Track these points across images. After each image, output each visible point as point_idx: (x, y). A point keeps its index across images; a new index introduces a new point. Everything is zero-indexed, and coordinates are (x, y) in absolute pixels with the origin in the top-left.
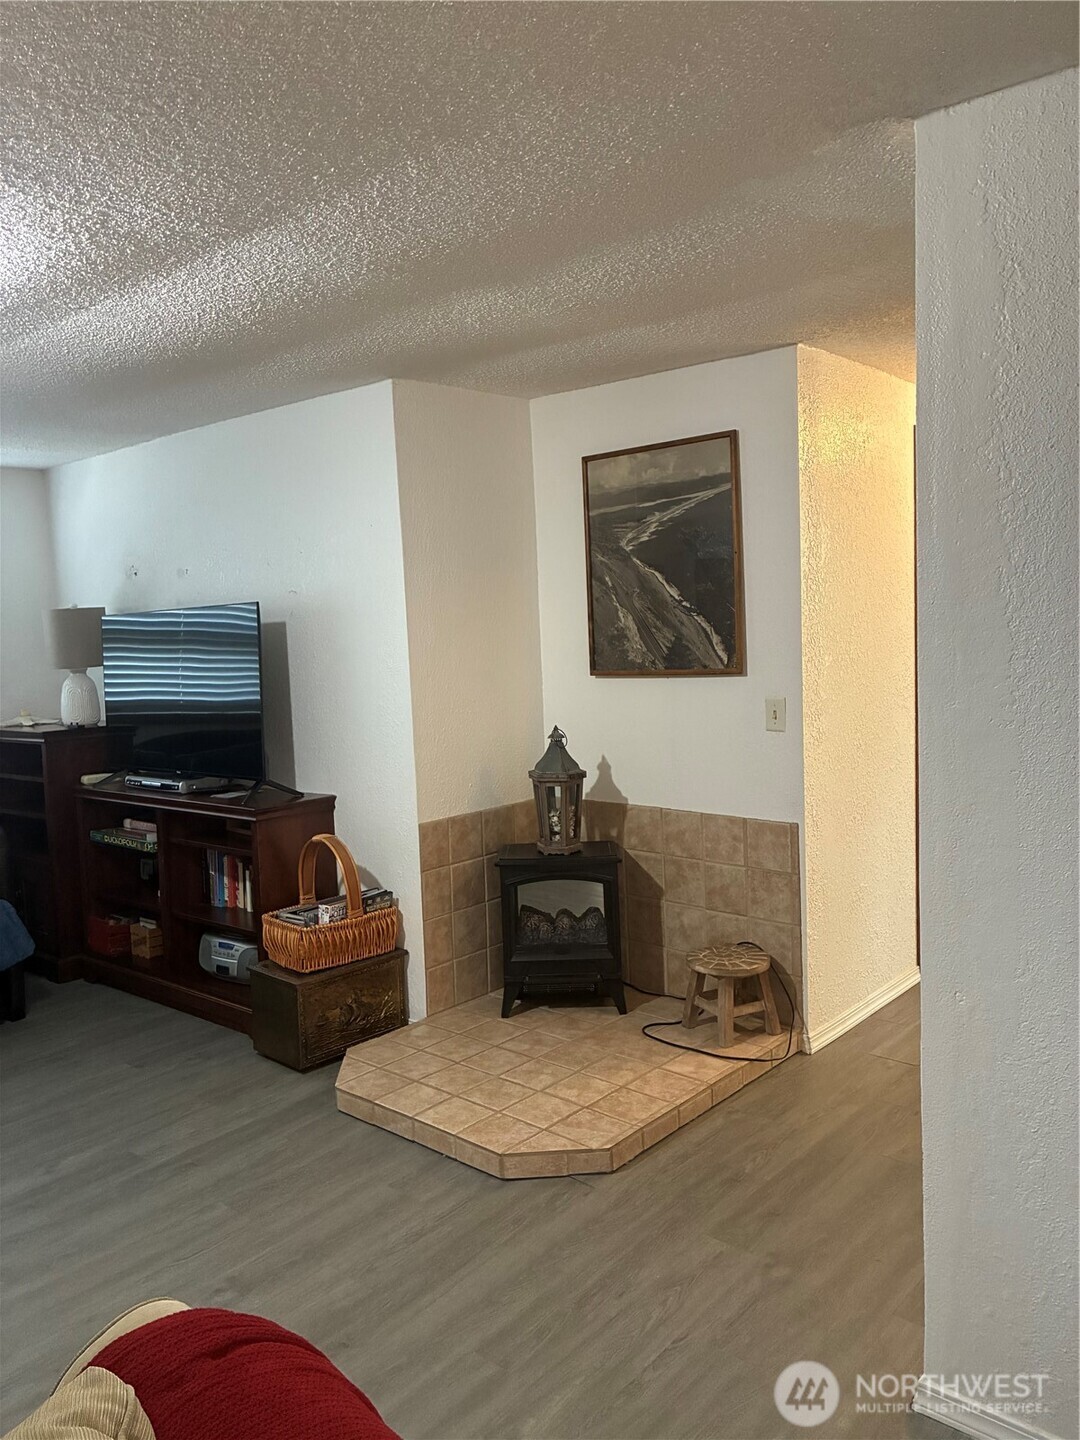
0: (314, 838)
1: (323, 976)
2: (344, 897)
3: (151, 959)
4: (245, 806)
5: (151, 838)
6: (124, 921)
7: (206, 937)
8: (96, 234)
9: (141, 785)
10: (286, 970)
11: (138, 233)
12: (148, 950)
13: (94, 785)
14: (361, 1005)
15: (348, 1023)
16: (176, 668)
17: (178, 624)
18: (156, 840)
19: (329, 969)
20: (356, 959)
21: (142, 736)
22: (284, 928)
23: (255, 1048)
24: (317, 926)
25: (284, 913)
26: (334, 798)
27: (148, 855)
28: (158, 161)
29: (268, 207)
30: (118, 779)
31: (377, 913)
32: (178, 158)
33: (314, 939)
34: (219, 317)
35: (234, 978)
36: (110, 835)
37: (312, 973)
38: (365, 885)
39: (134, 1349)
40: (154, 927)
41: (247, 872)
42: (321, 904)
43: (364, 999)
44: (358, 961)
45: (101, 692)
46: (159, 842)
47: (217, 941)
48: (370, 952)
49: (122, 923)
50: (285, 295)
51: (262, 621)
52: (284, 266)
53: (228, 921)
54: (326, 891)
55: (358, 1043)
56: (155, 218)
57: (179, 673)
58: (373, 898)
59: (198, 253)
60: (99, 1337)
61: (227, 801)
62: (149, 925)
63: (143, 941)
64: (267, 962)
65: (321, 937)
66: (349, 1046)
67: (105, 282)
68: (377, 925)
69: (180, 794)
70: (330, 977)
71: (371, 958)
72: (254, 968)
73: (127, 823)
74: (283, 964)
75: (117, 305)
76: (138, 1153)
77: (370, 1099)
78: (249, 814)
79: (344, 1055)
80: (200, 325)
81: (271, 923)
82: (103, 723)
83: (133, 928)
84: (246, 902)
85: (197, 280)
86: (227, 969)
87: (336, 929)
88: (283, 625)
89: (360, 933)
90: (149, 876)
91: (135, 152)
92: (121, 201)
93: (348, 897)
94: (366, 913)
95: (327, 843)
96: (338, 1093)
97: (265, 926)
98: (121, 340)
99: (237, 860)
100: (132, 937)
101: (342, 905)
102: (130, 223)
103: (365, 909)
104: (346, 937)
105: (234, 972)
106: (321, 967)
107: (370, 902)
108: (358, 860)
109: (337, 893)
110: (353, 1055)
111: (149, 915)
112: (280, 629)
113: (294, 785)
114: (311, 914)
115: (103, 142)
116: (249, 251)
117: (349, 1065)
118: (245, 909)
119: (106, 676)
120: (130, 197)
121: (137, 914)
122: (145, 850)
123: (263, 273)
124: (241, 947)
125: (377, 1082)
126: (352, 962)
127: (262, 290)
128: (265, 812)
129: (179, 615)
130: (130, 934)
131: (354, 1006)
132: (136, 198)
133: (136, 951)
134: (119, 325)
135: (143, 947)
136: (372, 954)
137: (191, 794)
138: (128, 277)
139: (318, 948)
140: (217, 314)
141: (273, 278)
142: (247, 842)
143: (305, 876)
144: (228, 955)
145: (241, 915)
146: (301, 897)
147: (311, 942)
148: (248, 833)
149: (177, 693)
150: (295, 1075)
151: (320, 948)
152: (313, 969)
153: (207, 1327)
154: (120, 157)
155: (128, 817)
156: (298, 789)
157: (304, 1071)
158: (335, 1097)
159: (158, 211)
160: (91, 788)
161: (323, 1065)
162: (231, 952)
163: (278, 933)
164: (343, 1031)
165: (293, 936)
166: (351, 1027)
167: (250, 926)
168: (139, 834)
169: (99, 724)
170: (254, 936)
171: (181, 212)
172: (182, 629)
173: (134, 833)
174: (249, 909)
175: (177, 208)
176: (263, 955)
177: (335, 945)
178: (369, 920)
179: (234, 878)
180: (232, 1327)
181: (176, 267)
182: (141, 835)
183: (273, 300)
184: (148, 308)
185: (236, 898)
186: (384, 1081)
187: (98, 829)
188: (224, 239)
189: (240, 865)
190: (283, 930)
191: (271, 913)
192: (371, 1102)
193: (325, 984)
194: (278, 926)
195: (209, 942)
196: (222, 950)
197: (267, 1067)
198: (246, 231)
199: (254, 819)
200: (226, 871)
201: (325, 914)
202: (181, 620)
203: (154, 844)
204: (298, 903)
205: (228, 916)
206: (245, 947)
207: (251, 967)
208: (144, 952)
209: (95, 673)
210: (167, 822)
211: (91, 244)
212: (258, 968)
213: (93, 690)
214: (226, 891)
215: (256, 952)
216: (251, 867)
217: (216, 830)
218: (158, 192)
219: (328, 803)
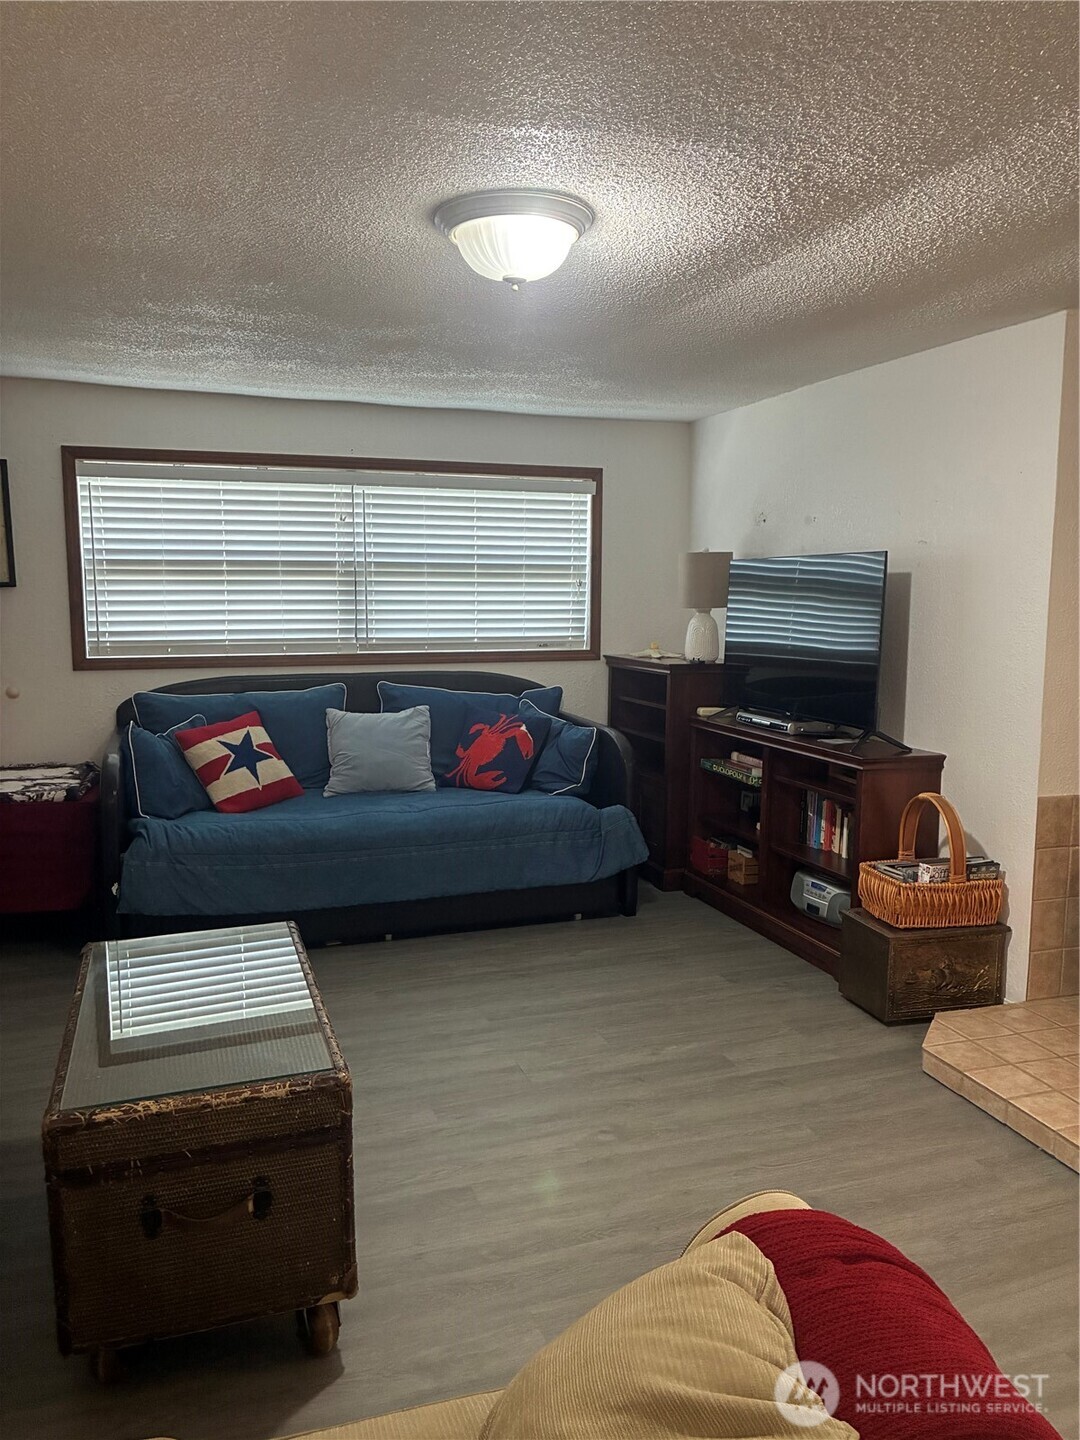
0: (921, 795)
1: (917, 935)
2: (947, 860)
3: (745, 885)
4: (852, 753)
5: (757, 773)
6: (723, 846)
7: (799, 875)
8: (796, 189)
9: (751, 722)
10: (879, 921)
11: (837, 182)
12: (742, 877)
13: (709, 717)
14: (954, 972)
15: (939, 988)
16: (789, 614)
17: (793, 571)
18: (761, 775)
19: (924, 929)
20: (954, 924)
21: (754, 676)
22: (881, 879)
23: (840, 990)
24: (916, 884)
25: (882, 865)
26: (944, 757)
27: (751, 788)
28: (875, 105)
29: (977, 137)
30: (730, 714)
31: (981, 882)
32: (896, 98)
33: (912, 896)
34: (894, 259)
35: (824, 919)
36: (719, 765)
37: (906, 929)
38: (970, 853)
39: (770, 1229)
40: (751, 857)
41: (846, 819)
42: (923, 863)
43: (959, 968)
44: (955, 927)
45: (722, 632)
46: (762, 778)
47: (810, 880)
48: (969, 921)
49: (722, 847)
50: (971, 227)
51: (888, 571)
52: (978, 197)
53: (821, 863)
54: (927, 850)
55: (947, 1010)
56: (857, 164)
57: (791, 619)
58: (978, 866)
59: (890, 194)
60: (732, 1208)
61: (835, 746)
62: (744, 854)
63: (738, 867)
64: (860, 910)
65: (920, 896)
66: (937, 1011)
67: (792, 235)
68: (980, 895)
69: (788, 735)
70: (924, 938)
71: (970, 927)
72: (847, 913)
73: (735, 756)
74: (877, 915)
75: (797, 258)
76: (731, 1059)
77: (961, 1069)
78: (858, 762)
79: (933, 1018)
80: (873, 269)
81: (868, 873)
82: (721, 659)
83: (731, 853)
84: (841, 846)
85: (881, 223)
86: (817, 909)
87: (936, 890)
88: (908, 576)
89: (961, 900)
90: (749, 808)
91: (855, 100)
92: (829, 152)
93: (952, 860)
94: (969, 880)
95: (934, 802)
96: (925, 1055)
97: (861, 874)
98: (791, 292)
99: (837, 807)
100: (729, 861)
101: (945, 867)
102: (831, 173)
103: (968, 876)
104: (946, 901)
105: (824, 913)
106: (916, 926)
107: (974, 870)
108: (967, 827)
109: (937, 855)
110: (941, 1020)
111: (747, 844)
112: (905, 579)
113: (902, 740)
114: (910, 871)
115: (826, 94)
116: (943, 186)
117: (937, 1029)
118: (840, 855)
119: (729, 618)
120: (838, 147)
121: (737, 840)
122: (750, 783)
123: (953, 207)
124: (833, 890)
125: (970, 1054)
126: (949, 927)
127: (947, 225)
128: (875, 762)
129: (795, 562)
130: (728, 859)
131: (947, 971)
132: (844, 146)
133: (732, 875)
134: (793, 277)
135: (738, 873)
136: (971, 923)
137: (798, 735)
138: (815, 228)
139: (915, 906)
140: (893, 256)
141: (963, 211)
142: (849, 790)
143: (906, 834)
144: (822, 897)
145: (835, 860)
146: (900, 852)
147: (908, 899)
148: (854, 782)
149: (786, 638)
150: (878, 1026)
151: (917, 905)
152: (907, 926)
153: (837, 1232)
154: (839, 106)
155: (736, 751)
156: (906, 743)
157: (889, 1024)
158: (921, 1057)
159: (862, 156)
160: (705, 719)
161: (907, 1022)
162: (823, 893)
163: (875, 883)
164: (930, 994)
165: (891, 889)
166: (940, 993)
167: (843, 871)
168: (744, 767)
169: (717, 662)
170: (848, 882)
171: (885, 154)
172: (796, 576)
173: (740, 765)
174: (844, 855)
175: (881, 151)
176: (856, 902)
177: (932, 905)
178: (971, 888)
179: (832, 823)
180: (860, 1240)
181: (864, 212)
182: (748, 769)
183: (956, 235)
184: (826, 257)
185: (832, 842)
186: (976, 1054)
187: (708, 757)
188: (920, 177)
189: (839, 811)
190: (879, 881)
191: (868, 863)
192: (960, 1072)
193: (918, 943)
194: (876, 876)
195: (802, 881)
196: (814, 890)
197: (851, 1011)
198: (945, 165)
199: (862, 768)
200: (824, 815)
201: (925, 874)
202: (797, 567)
203: (759, 778)
204: (896, 858)
205: (822, 858)
206: (838, 891)
207: (844, 911)
208: (739, 877)
209: (718, 614)
210: (774, 759)
211: (789, 199)
212: (851, 914)
213: (715, 629)
214: (822, 834)
215: (849, 899)
216: (849, 814)
217: (819, 773)
218: (867, 137)
219: (936, 763)
